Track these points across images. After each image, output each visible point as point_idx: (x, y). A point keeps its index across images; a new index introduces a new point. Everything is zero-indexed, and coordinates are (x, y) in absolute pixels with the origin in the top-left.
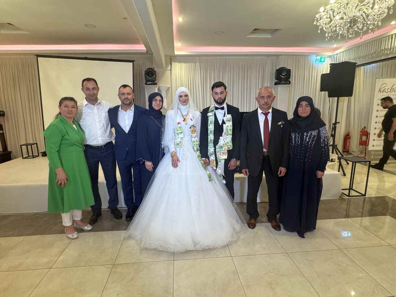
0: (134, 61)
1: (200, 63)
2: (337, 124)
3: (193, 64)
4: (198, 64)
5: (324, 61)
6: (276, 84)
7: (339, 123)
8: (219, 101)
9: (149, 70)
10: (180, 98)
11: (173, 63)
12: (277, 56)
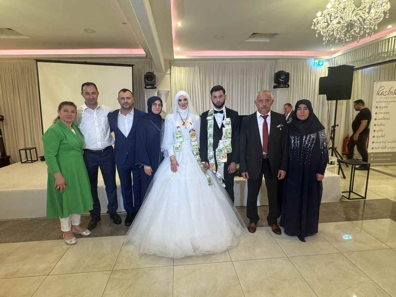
0: (134, 65)
1: (199, 67)
2: (336, 126)
3: (192, 68)
4: (197, 69)
5: (322, 65)
6: (275, 87)
7: (338, 126)
8: (217, 105)
9: (149, 74)
10: (179, 102)
11: (172, 67)
12: (275, 59)
